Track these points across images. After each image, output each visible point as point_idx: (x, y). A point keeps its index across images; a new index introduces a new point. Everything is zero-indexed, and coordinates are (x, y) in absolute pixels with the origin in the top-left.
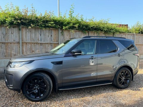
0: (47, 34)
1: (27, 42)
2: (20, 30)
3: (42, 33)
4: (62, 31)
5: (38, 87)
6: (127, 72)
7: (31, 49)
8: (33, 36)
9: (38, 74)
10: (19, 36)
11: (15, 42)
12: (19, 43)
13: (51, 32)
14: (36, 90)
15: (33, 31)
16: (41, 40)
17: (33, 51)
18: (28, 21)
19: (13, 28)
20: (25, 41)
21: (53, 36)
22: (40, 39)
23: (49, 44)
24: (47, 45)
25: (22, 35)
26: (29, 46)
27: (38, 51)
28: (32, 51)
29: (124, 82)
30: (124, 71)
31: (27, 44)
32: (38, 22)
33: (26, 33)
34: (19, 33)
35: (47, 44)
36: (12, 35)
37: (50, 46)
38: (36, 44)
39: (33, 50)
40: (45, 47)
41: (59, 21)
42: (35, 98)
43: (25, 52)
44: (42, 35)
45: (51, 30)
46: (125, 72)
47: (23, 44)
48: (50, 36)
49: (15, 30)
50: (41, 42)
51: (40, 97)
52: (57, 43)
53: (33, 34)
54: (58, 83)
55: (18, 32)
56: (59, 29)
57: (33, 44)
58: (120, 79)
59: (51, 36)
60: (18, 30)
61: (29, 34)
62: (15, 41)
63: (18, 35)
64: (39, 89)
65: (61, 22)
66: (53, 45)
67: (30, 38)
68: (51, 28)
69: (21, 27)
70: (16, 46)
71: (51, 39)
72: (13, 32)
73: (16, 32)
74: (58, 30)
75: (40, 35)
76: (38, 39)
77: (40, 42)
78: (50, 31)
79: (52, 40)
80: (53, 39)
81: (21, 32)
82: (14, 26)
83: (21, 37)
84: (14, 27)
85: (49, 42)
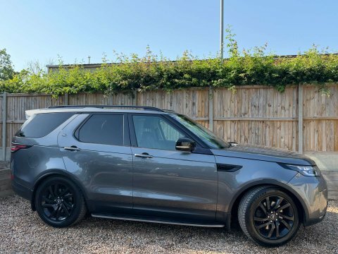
0: (185, 101)
3: (174, 100)
13: (193, 97)
19: (123, 96)
21: (197, 103)
44: (174, 104)
45: (193, 91)
48: (190, 104)
52: (207, 119)
59: (194, 104)
68: (192, 88)
71: (193, 111)
75: (171, 105)
78: (191, 93)
79: (194, 114)
80: (197, 111)
81: (135, 100)
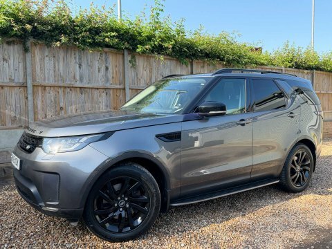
0: (96, 64)
1: (46, 83)
2: (26, 50)
3: (84, 61)
4: (133, 57)
5: (126, 202)
6: (305, 154)
7: (56, 102)
8: (61, 68)
9: (126, 168)
10: (25, 68)
11: (13, 84)
12: (24, 86)
13: (106, 60)
14: (121, 209)
15: (61, 54)
16: (81, 80)
17: (61, 108)
18: (49, 27)
19: (6, 46)
20: (39, 81)
21: (110, 69)
22: (78, 78)
23: (102, 90)
24: (96, 92)
25: (33, 65)
26: (51, 94)
27: (74, 107)
28: (58, 108)
29: (300, 176)
30: (301, 152)
31: (45, 89)
32: (74, 30)
33: (42, 60)
34: (25, 60)
35: (98, 89)
36: (6, 65)
37: (104, 94)
38: (68, 90)
39: (62, 105)
40: (93, 98)
41: (127, 32)
42: (120, 232)
43: (40, 112)
44: (84, 66)
45: (106, 53)
46: (303, 154)
47: (35, 89)
48: (103, 68)
49: (14, 52)
50: (80, 85)
51: (133, 227)
52: (121, 87)
53: (61, 64)
54: (172, 188)
55: (21, 56)
56: (126, 53)
57: (61, 91)
58: (293, 172)
59: (107, 68)
60: (21, 52)
61: (49, 63)
62: (14, 80)
63: (21, 65)
64: (128, 206)
65: (131, 35)
66: (111, 91)
67: (52, 72)
68: (106, 49)
69: (28, 44)
70: (15, 94)
71: (106, 76)
72: (6, 57)
73: (17, 55)
74: (123, 54)
75: (80, 67)
76: (74, 78)
77: (78, 84)
78: (104, 55)
79: (107, 80)
80: (110, 78)
81: (29, 56)
82: (11, 39)
83: (29, 70)
84: (9, 43)
85: (100, 84)
